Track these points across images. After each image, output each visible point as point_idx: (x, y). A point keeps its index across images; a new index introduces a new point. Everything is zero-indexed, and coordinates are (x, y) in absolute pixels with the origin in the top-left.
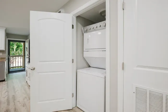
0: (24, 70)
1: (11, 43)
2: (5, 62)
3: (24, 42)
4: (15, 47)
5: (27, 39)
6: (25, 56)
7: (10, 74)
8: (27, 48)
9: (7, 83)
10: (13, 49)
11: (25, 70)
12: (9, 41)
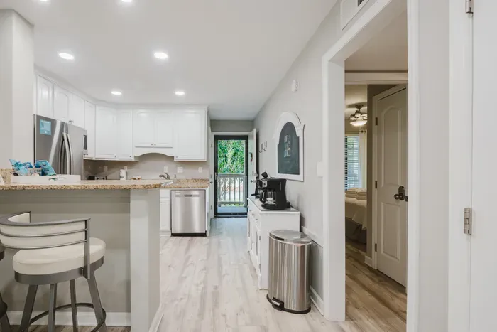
0: (244, 215)
1: (224, 143)
2: (207, 190)
3: (246, 138)
4: (230, 153)
5: (252, 130)
6: (247, 175)
7: (218, 219)
8: (251, 154)
9: (210, 244)
10: (226, 157)
11: (246, 214)
12: (217, 138)
